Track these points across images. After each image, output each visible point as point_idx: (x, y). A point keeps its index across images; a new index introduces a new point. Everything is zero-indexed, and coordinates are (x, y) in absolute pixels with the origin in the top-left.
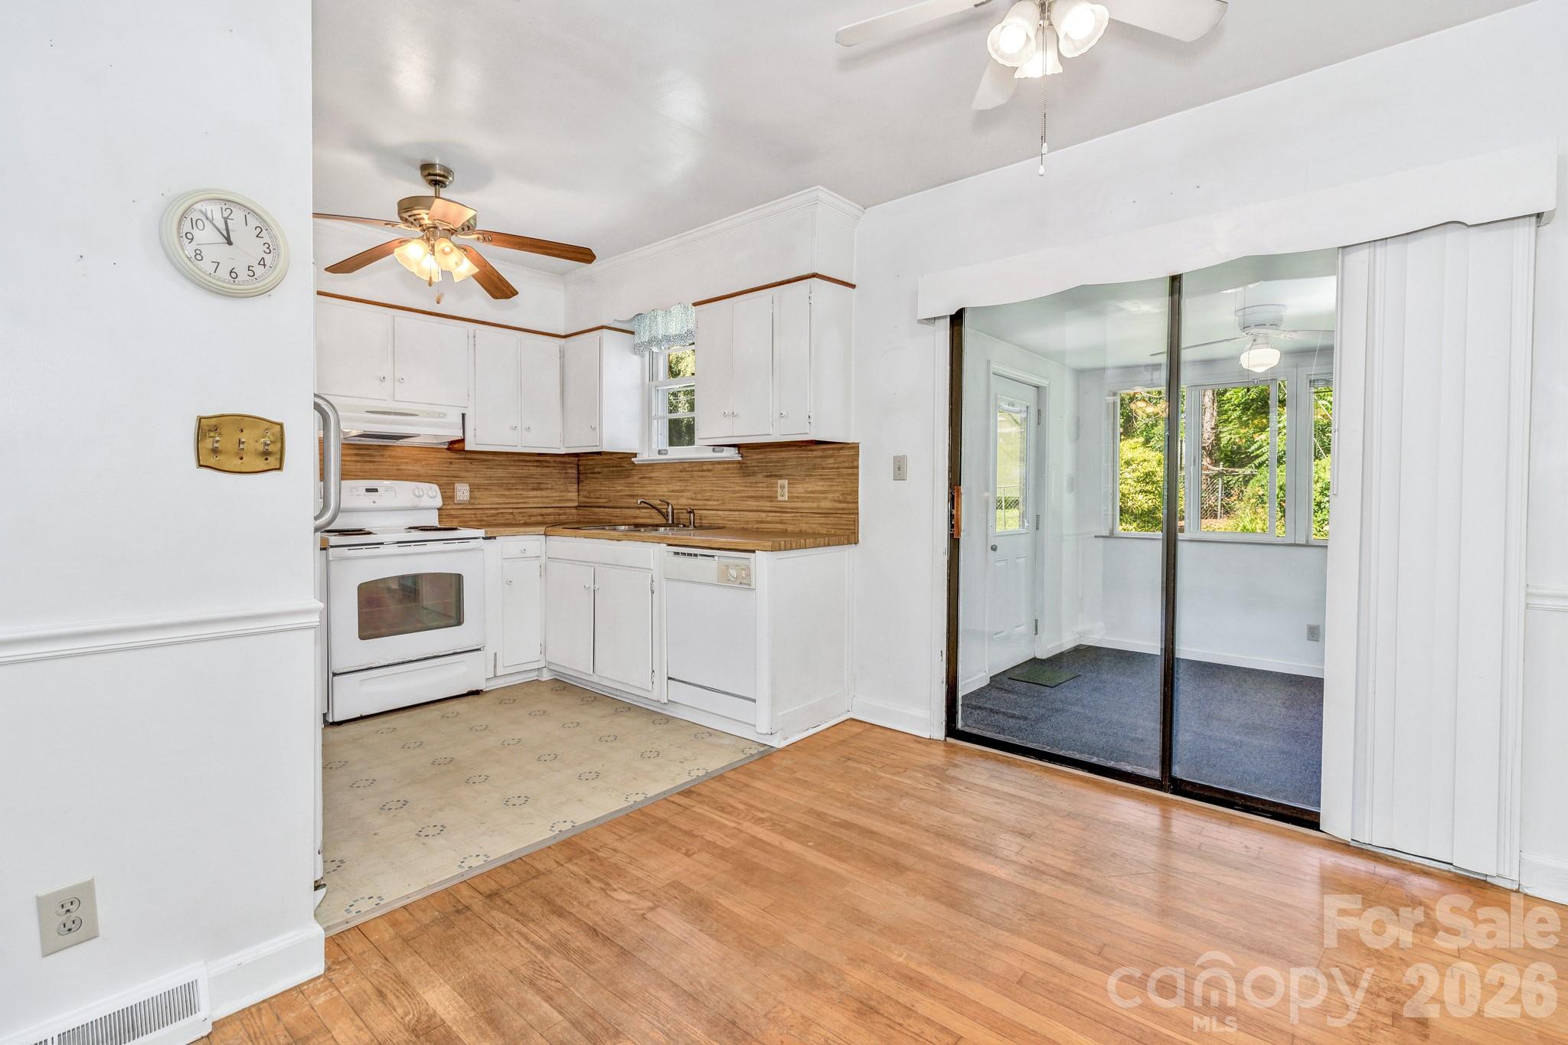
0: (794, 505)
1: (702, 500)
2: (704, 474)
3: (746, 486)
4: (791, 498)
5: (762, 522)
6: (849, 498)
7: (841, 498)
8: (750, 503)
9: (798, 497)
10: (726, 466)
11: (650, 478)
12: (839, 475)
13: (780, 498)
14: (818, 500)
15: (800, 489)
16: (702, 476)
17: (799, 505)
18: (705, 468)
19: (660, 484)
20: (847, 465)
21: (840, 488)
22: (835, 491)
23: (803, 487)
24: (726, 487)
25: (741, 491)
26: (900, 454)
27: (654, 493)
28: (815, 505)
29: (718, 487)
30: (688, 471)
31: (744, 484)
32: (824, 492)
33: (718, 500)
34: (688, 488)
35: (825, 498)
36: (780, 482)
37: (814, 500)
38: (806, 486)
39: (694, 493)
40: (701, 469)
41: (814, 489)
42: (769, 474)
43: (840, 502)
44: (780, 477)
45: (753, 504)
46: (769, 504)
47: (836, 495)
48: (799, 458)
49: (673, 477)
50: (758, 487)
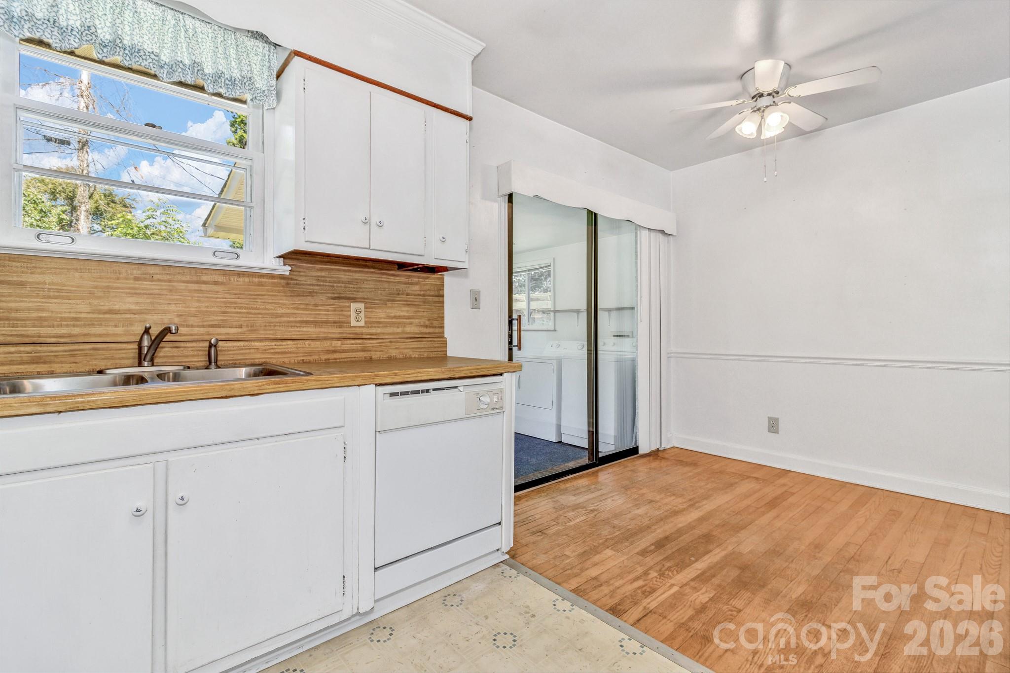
0: (373, 331)
1: (203, 326)
2: (204, 287)
3: (298, 309)
4: (369, 324)
5: (334, 352)
6: (435, 323)
7: (427, 323)
8: (304, 329)
9: (379, 323)
10: (256, 280)
11: (22, 284)
12: (424, 302)
13: (353, 323)
14: (403, 325)
15: (380, 314)
16: (200, 291)
17: (379, 330)
18: (204, 278)
19: (68, 298)
20: (433, 293)
21: (425, 314)
22: (422, 317)
23: (385, 312)
24: (258, 309)
25: (288, 315)
26: (476, 288)
27: (34, 314)
28: (399, 330)
29: (240, 308)
30: (159, 280)
31: (295, 306)
32: (409, 318)
33: (241, 327)
34: (159, 307)
35: (411, 324)
36: (354, 306)
37: (398, 325)
38: (388, 311)
39: (180, 316)
40: (195, 278)
41: (398, 314)
42: (336, 295)
43: (426, 327)
44: (354, 300)
45: (312, 331)
46: (339, 330)
47: (422, 321)
48: (380, 281)
49: (108, 287)
50: (320, 310)
